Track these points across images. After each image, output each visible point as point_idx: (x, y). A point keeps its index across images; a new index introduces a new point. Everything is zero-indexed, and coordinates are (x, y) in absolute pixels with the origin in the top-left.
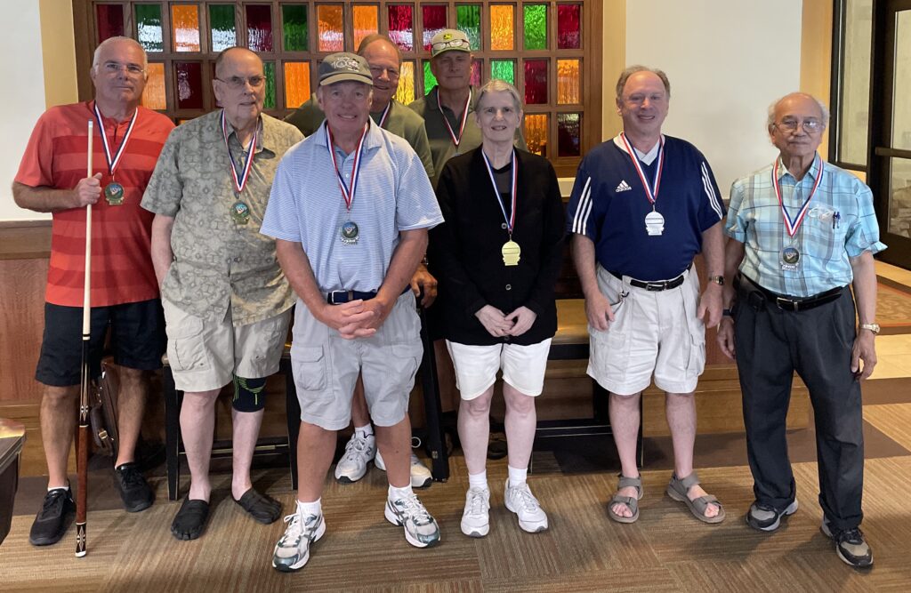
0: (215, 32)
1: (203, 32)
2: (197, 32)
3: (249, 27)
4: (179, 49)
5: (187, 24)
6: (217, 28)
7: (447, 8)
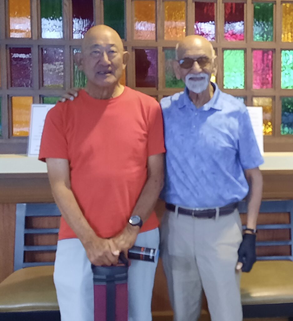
0: (44, 21)
1: (33, 21)
2: (29, 20)
3: (74, 17)
4: (13, 35)
5: (20, 14)
6: (47, 18)
7: (245, 5)
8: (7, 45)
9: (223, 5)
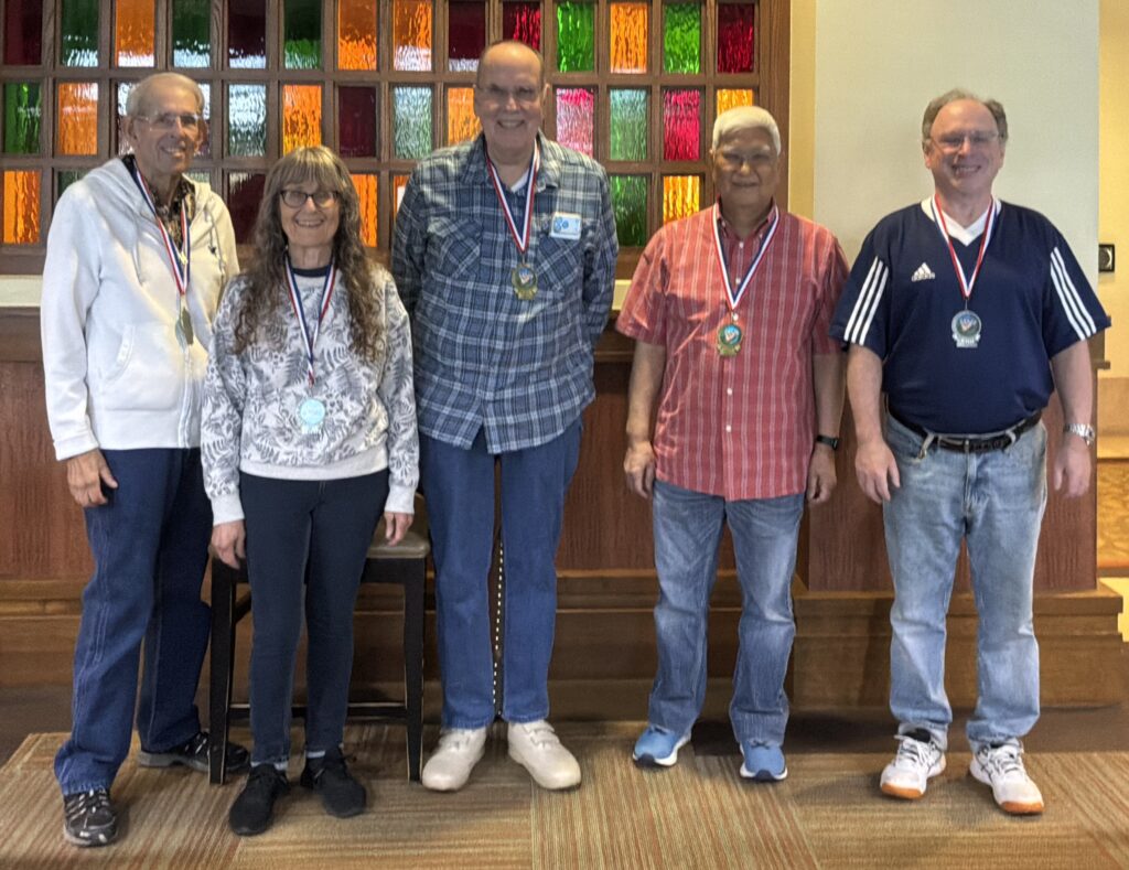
1: (160, 36)
4: (122, 62)
8: (110, 80)
9: (501, 5)
